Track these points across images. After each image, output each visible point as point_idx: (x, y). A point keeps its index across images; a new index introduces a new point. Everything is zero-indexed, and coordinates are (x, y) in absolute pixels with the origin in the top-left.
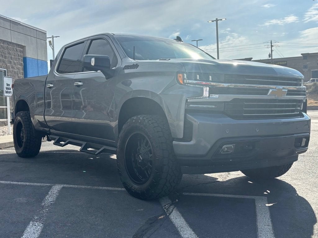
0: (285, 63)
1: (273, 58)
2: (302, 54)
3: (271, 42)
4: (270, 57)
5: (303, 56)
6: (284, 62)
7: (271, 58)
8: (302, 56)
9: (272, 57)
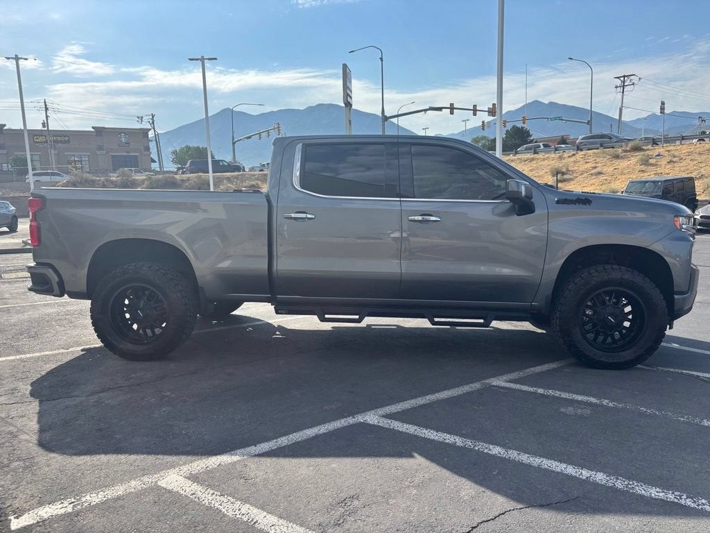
0: (67, 138)
1: (50, 129)
2: (93, 128)
3: (45, 102)
4: (44, 126)
5: (96, 131)
6: (65, 136)
7: (46, 129)
8: (93, 130)
9: (48, 126)
